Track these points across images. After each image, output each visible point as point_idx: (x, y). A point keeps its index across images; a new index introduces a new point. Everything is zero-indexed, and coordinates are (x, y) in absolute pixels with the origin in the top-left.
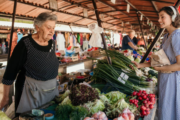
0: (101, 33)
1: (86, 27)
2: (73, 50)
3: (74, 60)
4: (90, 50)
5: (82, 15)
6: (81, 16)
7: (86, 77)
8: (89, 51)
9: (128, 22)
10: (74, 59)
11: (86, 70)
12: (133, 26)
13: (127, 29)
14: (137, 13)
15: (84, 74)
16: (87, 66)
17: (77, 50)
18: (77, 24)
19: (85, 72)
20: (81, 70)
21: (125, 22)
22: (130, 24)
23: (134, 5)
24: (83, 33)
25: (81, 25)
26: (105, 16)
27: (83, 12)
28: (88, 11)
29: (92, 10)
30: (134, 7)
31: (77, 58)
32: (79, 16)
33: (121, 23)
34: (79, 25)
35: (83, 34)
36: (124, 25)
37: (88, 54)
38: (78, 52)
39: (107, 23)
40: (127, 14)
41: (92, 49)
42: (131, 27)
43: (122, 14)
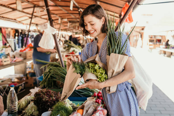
0: (54, 34)
1: (14, 21)
2: (2, 50)
3: (5, 63)
4: (23, 51)
5: (12, 6)
6: (11, 8)
7: (20, 84)
8: (22, 52)
9: (65, 18)
10: (5, 61)
11: (18, 76)
12: (71, 23)
13: (63, 26)
15: (16, 80)
16: (18, 70)
17: (7, 51)
18: (3, 17)
19: (17, 78)
20: (10, 75)
21: (62, 19)
22: (68, 21)
23: (76, 2)
24: (7, 28)
25: (8, 18)
26: (41, 10)
27: (15, 3)
28: (22, 2)
29: (26, 2)
30: (76, 4)
31: (8, 61)
32: (8, 7)
33: (58, 19)
34: (6, 18)
35: (6, 30)
36: (61, 21)
37: (20, 55)
38: (9, 53)
39: (41, 18)
40: (66, 10)
41: (25, 50)
42: (69, 24)
43: (61, 10)
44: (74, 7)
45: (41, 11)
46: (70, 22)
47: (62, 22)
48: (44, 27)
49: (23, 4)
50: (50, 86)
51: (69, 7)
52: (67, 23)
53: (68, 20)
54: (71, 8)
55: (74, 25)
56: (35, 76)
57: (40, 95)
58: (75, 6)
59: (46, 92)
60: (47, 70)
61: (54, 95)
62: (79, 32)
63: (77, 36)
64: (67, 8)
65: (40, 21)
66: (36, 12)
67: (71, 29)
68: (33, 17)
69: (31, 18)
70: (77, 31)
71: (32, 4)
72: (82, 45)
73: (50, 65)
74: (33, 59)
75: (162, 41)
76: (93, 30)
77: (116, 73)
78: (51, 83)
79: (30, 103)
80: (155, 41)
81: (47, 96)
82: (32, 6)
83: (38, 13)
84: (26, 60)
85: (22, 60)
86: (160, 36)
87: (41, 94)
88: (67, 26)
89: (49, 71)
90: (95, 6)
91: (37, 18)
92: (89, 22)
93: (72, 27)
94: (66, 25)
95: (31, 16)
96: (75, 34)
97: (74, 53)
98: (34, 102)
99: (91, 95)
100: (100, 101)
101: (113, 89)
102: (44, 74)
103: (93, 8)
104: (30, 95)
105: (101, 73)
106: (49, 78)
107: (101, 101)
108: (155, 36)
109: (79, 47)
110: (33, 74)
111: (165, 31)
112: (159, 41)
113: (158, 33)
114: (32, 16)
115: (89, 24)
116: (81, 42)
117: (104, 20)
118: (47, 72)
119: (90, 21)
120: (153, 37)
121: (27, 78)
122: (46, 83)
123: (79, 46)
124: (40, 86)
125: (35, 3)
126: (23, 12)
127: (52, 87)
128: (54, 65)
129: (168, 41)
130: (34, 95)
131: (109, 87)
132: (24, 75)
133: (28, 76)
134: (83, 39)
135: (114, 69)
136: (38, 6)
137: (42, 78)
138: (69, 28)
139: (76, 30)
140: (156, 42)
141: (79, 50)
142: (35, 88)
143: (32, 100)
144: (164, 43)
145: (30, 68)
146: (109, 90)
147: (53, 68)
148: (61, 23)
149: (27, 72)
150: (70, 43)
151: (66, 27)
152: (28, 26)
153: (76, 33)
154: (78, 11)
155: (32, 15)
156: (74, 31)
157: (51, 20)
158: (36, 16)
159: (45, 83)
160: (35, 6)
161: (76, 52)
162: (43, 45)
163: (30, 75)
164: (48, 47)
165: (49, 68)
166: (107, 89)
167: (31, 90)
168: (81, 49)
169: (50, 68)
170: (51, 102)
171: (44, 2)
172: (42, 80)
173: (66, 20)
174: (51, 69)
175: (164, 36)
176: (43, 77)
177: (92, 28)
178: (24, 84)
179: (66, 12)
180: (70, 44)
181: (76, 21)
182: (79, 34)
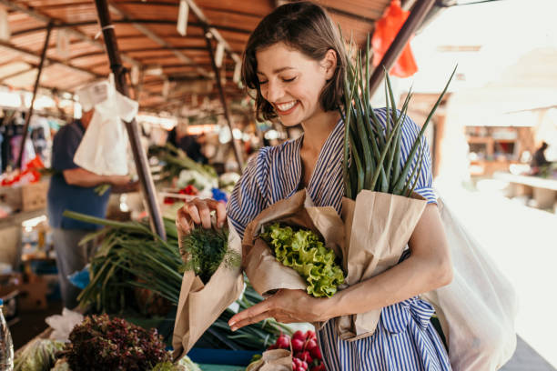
0: (129, 120)
4: (11, 183)
8: (7, 187)
9: (154, 66)
12: (174, 84)
13: (146, 94)
14: (209, 36)
21: (144, 68)
22: (164, 77)
23: (200, 6)
26: (73, 36)
28: (10, 12)
30: (199, 13)
36: (141, 77)
39: (71, 66)
40: (161, 36)
41: (17, 179)
42: (166, 88)
43: (142, 36)
44: (190, 24)
45: (73, 42)
46: (171, 78)
47: (145, 78)
48: (96, 97)
49: (14, 17)
50: (113, 306)
51: (174, 22)
52: (159, 81)
53: (164, 74)
54: (182, 28)
55: (184, 89)
56: (55, 272)
57: (91, 336)
58: (193, 21)
59: (108, 326)
60: (104, 250)
61: (138, 340)
62: (202, 115)
63: (194, 130)
64: (165, 29)
65: (66, 76)
66: (54, 46)
67: (174, 107)
68: (46, 62)
69: (40, 67)
70: (194, 112)
71: (43, 16)
72: (212, 161)
73: (113, 231)
74: (46, 210)
75: (519, 147)
76: (289, 99)
77: (378, 265)
78: (119, 298)
79: (57, 366)
80: (490, 148)
81: (113, 342)
82: (43, 23)
83: (63, 47)
84: (21, 215)
85: (9, 215)
86: (512, 128)
87: (94, 332)
88: (160, 94)
89: (111, 255)
90: (301, 10)
91: (56, 66)
92: (277, 71)
93: (176, 98)
94: (155, 89)
95: (36, 60)
96: (186, 121)
97: (195, 189)
98: (69, 362)
99: (266, 342)
100: (303, 366)
101: (366, 325)
102: (93, 264)
103: (293, 17)
104: (47, 337)
105: (316, 264)
106: (110, 280)
107: (305, 364)
108: (489, 130)
109: (208, 171)
110: (47, 266)
111: (534, 110)
112: (508, 147)
113: (502, 118)
114: (43, 59)
115: (274, 79)
116: (210, 151)
117: (332, 62)
118: (102, 257)
119: (279, 66)
120: (483, 132)
121: (25, 279)
122: (98, 296)
123: (207, 167)
124: (79, 307)
125: (54, 13)
126: (12, 47)
127: (121, 312)
128: (129, 231)
129: (545, 146)
130: (71, 335)
131: (352, 318)
132: (14, 269)
133: (29, 270)
134: (214, 141)
135: (370, 251)
136: (64, 24)
137: (85, 279)
138: (169, 100)
139: (191, 108)
140: (495, 150)
141: (210, 181)
142: (65, 311)
143: (59, 356)
144: (527, 156)
145: (33, 244)
146: (352, 329)
147: (127, 242)
148: (142, 82)
149: (24, 258)
150: (174, 154)
151: (157, 99)
152: (29, 96)
153: (192, 120)
154: (203, 37)
155: (42, 54)
156: (186, 111)
157: (121, 70)
158: (53, 61)
159: (95, 296)
160: (52, 24)
161: (202, 188)
162: (92, 159)
163: (34, 268)
164: (107, 167)
165: (113, 240)
166: (345, 323)
167: (51, 321)
168: (212, 176)
169: (115, 243)
170: (129, 364)
171: (94, 6)
172: (85, 285)
173: (157, 72)
174: (118, 247)
175: (528, 128)
176: (87, 274)
177: (287, 93)
178: (16, 298)
179: (160, 43)
180: (175, 160)
181: (192, 75)
182: (202, 122)
